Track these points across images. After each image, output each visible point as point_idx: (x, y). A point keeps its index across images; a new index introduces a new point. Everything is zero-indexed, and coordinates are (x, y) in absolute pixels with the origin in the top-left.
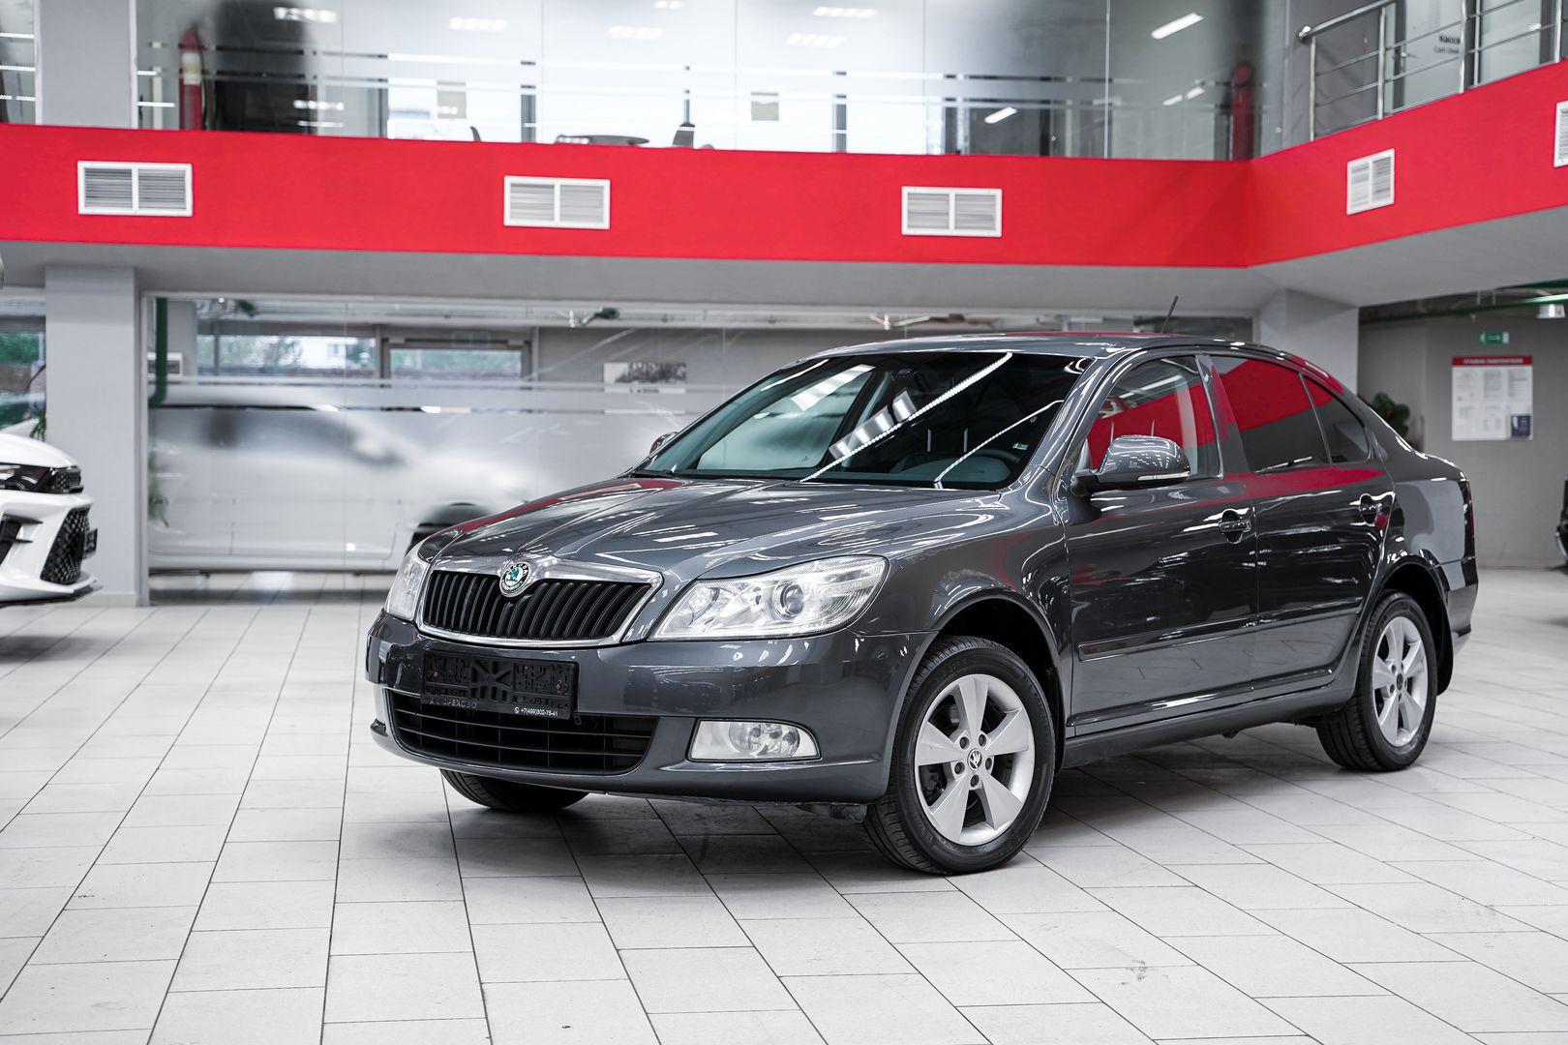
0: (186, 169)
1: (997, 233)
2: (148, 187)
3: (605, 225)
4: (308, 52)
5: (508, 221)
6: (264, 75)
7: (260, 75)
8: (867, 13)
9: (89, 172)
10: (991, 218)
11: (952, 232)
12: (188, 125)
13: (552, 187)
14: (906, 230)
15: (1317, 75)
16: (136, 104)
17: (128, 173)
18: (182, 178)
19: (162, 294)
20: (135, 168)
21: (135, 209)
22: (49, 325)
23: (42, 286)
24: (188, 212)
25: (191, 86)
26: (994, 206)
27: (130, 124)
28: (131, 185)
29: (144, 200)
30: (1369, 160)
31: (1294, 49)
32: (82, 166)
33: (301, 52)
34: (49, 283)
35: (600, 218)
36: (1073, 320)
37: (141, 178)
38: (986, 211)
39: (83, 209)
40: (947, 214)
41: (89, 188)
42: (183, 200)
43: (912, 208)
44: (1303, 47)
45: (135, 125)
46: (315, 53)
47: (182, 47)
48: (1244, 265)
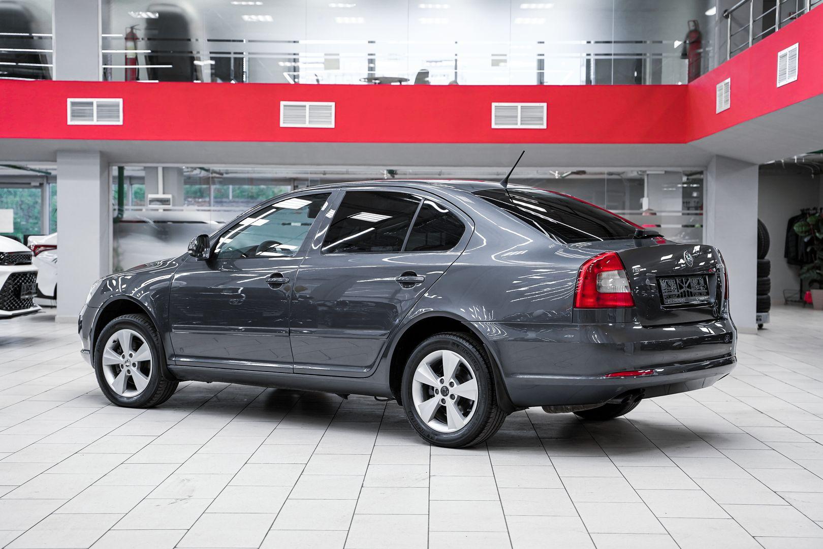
0: (120, 101)
1: (544, 126)
2: (102, 111)
3: (332, 126)
4: (193, 40)
5: (282, 125)
6: (172, 52)
7: (170, 52)
8: (549, 6)
9: (73, 104)
10: (542, 119)
11: (519, 126)
12: (129, 79)
13: (305, 106)
14: (494, 126)
15: (731, 36)
16: (102, 67)
17: (91, 104)
18: (118, 106)
19: (122, 165)
20: (95, 101)
21: (95, 122)
22: (58, 181)
23: (55, 161)
24: (121, 123)
25: (130, 59)
26: (543, 112)
27: (99, 79)
28: (93, 109)
29: (99, 117)
30: (723, 84)
31: (721, 22)
32: (69, 100)
33: (189, 40)
34: (58, 160)
35: (330, 122)
36: (648, 172)
37: (98, 106)
38: (539, 114)
39: (70, 122)
40: (517, 117)
41: (73, 112)
42: (118, 117)
43: (498, 114)
44: (725, 20)
45: (101, 79)
46: (197, 40)
47: (126, 39)
48: (685, 143)
